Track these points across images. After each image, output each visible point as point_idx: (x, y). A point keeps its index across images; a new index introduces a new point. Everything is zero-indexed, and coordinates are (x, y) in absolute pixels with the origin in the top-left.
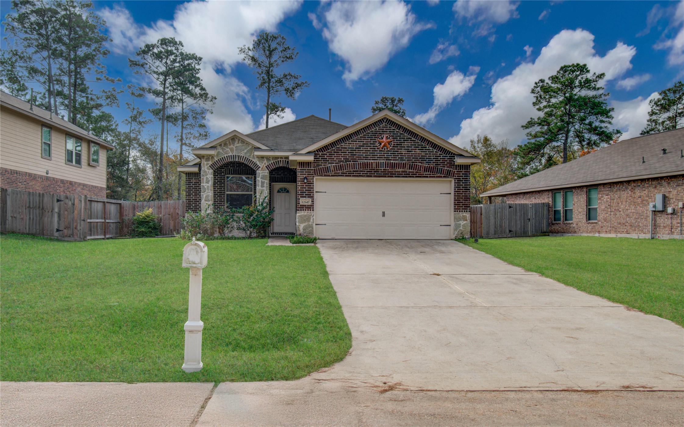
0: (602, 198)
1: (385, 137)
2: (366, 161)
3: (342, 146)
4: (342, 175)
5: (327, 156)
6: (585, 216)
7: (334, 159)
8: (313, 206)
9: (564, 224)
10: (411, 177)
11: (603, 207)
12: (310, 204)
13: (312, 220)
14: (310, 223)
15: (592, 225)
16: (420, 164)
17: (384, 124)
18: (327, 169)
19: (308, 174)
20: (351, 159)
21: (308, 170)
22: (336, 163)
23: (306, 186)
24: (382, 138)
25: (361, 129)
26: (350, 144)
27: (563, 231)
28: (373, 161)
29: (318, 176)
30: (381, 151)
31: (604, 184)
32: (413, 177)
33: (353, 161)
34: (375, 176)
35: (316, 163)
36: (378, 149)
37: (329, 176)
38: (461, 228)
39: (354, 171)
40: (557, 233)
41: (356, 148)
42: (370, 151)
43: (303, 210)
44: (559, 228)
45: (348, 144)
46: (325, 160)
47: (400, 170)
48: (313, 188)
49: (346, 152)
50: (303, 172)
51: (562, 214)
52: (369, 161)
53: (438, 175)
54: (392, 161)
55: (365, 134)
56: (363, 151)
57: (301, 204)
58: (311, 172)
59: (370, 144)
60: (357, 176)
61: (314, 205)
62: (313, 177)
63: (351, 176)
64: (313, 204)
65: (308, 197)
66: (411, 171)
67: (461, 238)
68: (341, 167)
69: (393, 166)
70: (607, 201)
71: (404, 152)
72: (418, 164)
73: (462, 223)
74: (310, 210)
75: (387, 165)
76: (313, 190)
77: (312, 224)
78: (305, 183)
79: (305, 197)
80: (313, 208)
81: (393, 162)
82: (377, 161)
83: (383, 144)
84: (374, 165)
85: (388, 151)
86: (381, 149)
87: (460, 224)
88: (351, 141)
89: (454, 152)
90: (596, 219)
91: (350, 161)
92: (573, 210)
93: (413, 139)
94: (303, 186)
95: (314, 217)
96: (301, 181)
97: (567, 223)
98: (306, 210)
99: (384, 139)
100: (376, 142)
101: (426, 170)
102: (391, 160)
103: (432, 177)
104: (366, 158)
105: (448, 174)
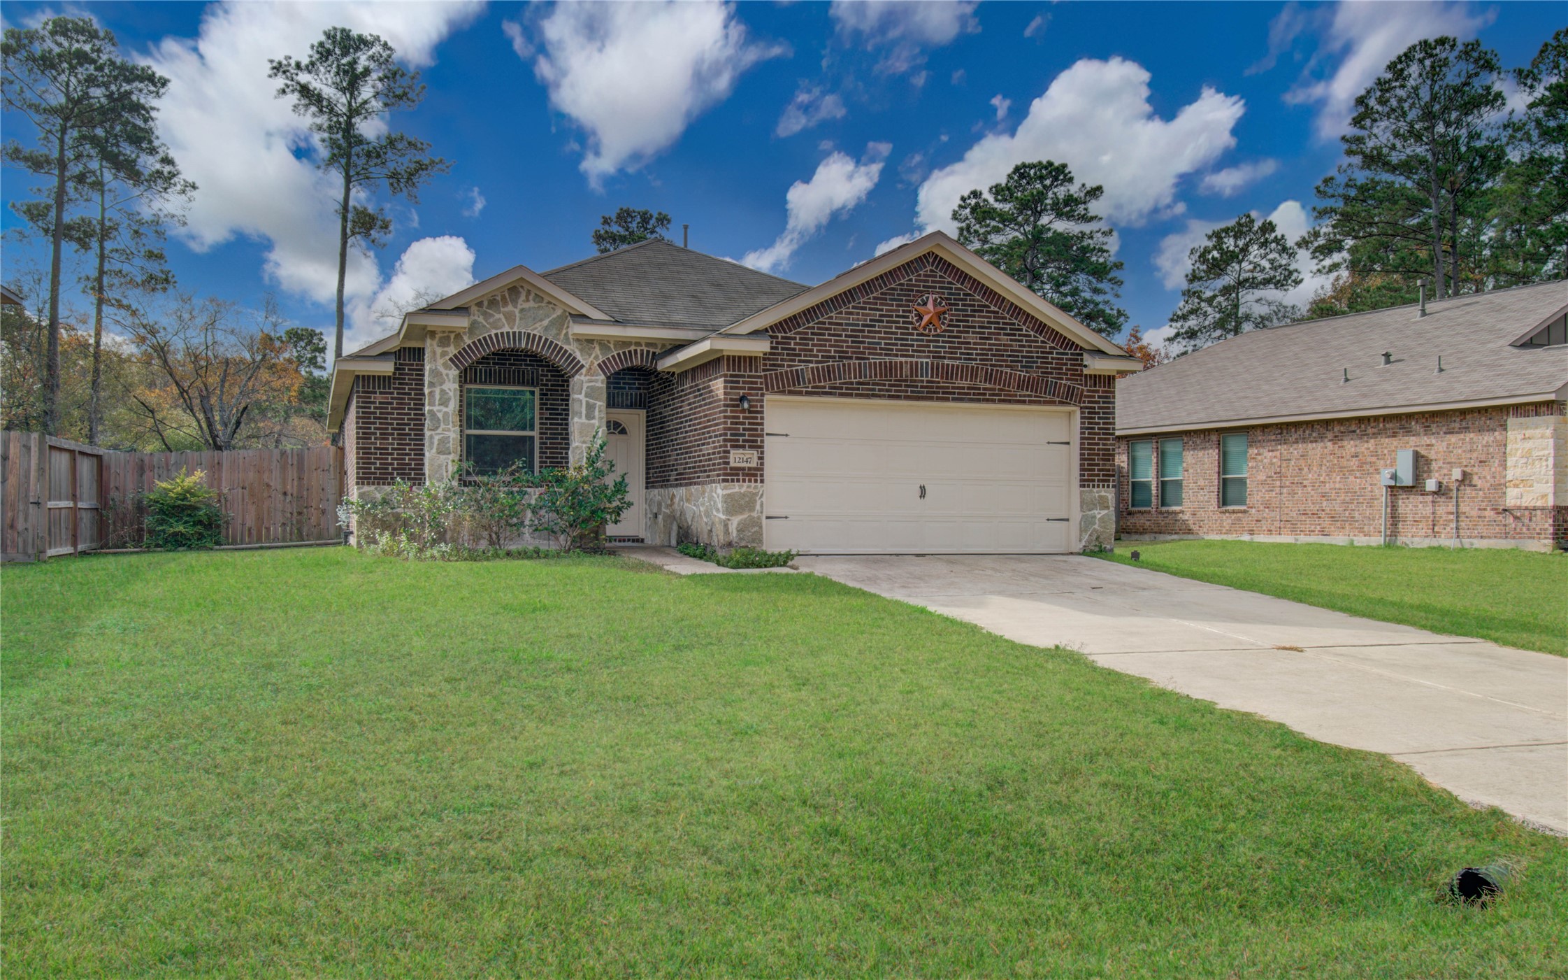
0: (1259, 458)
1: (931, 301)
2: (887, 359)
3: (831, 318)
4: (830, 394)
5: (796, 344)
6: (1214, 496)
7: (812, 350)
8: (762, 470)
9: (1161, 513)
10: (987, 401)
11: (1262, 477)
12: (754, 464)
13: (758, 507)
14: (755, 514)
15: (1234, 516)
16: (1009, 370)
17: (928, 268)
18: (797, 378)
19: (750, 389)
20: (853, 353)
21: (749, 377)
22: (817, 362)
23: (745, 418)
24: (925, 304)
25: (877, 279)
26: (851, 313)
27: (1156, 529)
28: (903, 359)
29: (773, 392)
30: (922, 335)
31: (1264, 427)
32: (993, 401)
33: (857, 358)
34: (907, 398)
35: (769, 359)
36: (915, 329)
37: (800, 393)
38: (1096, 527)
39: (859, 383)
40: (1141, 533)
41: (863, 325)
42: (896, 333)
43: (738, 481)
44: (1148, 523)
45: (847, 313)
46: (793, 354)
47: (965, 383)
48: (762, 424)
49: (840, 336)
50: (738, 382)
51: (1154, 492)
52: (894, 359)
53: (1048, 398)
54: (946, 362)
55: (884, 290)
56: (880, 332)
57: (732, 464)
58: (756, 383)
59: (897, 316)
60: (867, 396)
61: (766, 467)
62: (763, 395)
63: (851, 395)
64: (762, 464)
65: (750, 447)
66: (988, 386)
67: (1097, 549)
68: (829, 372)
69: (949, 373)
70: (1272, 464)
71: (972, 338)
72: (1005, 370)
73: (1099, 513)
74: (756, 481)
75: (936, 369)
76: (762, 430)
77: (759, 518)
78: (743, 411)
79: (743, 447)
80: (762, 475)
81: (950, 363)
82: (914, 360)
83: (926, 319)
84: (906, 370)
85: (938, 336)
86: (921, 331)
87: (1094, 517)
88: (854, 307)
89: (1081, 344)
90: (1245, 504)
91: (851, 358)
92: (1184, 483)
93: (992, 308)
94: (738, 417)
95: (764, 499)
96: (733, 406)
97: (1168, 512)
98: (744, 481)
99: (930, 306)
100: (910, 312)
101: (1023, 384)
102: (944, 358)
103: (1034, 402)
104: (887, 351)
105: (1068, 397)
